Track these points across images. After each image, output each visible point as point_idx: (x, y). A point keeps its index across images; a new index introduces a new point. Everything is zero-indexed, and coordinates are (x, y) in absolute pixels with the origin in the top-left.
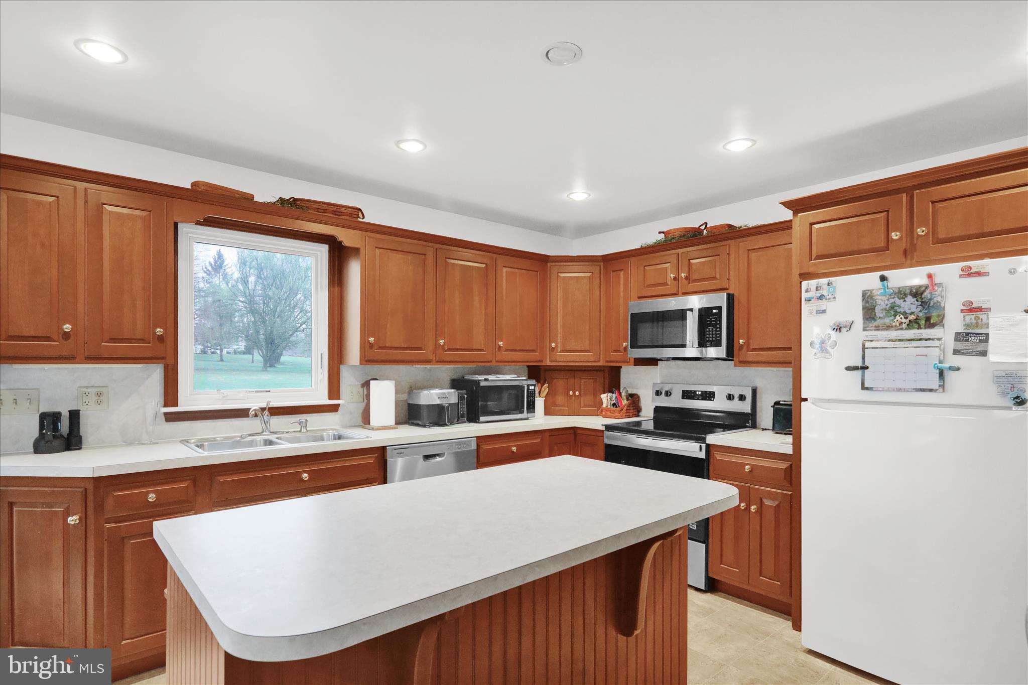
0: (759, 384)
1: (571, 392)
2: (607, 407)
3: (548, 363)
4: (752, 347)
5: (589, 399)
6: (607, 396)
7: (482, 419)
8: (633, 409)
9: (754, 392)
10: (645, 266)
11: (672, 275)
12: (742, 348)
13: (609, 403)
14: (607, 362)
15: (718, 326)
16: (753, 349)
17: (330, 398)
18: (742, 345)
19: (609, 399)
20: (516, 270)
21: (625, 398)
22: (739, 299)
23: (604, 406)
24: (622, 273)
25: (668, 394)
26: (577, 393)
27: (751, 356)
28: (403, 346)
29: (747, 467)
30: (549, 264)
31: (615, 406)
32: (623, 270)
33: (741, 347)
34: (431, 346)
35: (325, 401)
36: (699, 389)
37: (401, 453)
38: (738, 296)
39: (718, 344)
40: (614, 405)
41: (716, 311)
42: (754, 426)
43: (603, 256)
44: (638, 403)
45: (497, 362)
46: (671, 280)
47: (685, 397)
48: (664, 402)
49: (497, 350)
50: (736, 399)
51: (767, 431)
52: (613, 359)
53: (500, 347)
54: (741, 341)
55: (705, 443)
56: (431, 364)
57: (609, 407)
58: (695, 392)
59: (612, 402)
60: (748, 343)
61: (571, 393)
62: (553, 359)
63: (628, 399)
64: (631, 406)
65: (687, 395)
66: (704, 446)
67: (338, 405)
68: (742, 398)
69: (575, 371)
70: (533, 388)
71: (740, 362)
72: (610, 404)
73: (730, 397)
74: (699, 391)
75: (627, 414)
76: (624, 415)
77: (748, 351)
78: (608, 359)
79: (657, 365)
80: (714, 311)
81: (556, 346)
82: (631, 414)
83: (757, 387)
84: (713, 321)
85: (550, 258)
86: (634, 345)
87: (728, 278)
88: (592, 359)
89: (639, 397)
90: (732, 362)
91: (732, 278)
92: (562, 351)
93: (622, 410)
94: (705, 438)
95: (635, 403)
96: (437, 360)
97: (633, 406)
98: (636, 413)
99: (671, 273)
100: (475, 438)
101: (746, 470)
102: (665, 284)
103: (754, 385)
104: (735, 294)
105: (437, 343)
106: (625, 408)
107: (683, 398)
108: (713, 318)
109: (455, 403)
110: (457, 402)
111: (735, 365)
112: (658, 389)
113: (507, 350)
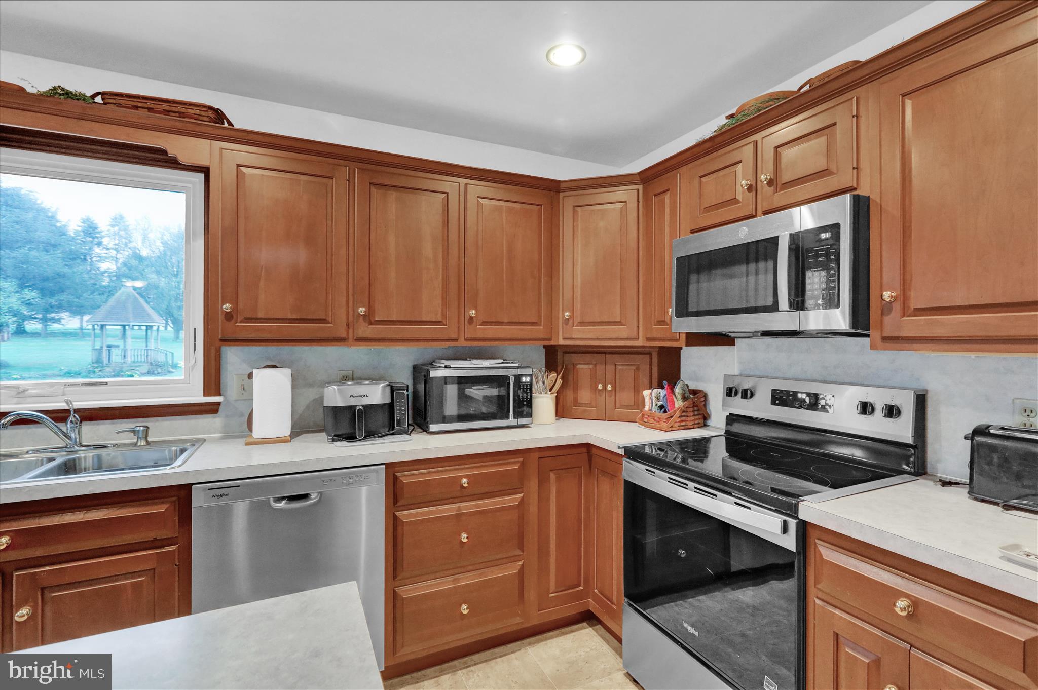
0: (933, 384)
1: (600, 385)
2: (651, 410)
3: (561, 342)
4: (914, 304)
5: (626, 396)
6: (651, 394)
7: (433, 427)
8: (694, 415)
9: (921, 401)
10: (701, 177)
11: (744, 182)
12: (890, 310)
13: (654, 404)
14: (648, 339)
15: (833, 265)
16: (916, 309)
17: (206, 393)
18: (890, 303)
19: (654, 399)
20: (502, 203)
21: (679, 397)
22: (881, 206)
23: (647, 408)
24: (667, 197)
25: (747, 394)
26: (609, 387)
27: (913, 326)
28: (290, 316)
29: (901, 603)
30: (562, 195)
31: (663, 410)
32: (668, 190)
33: (886, 308)
34: (341, 315)
35: (198, 397)
36: (803, 390)
37: (222, 496)
38: (878, 200)
39: (832, 301)
40: (662, 407)
41: (828, 235)
42: (921, 470)
43: (640, 173)
44: (705, 406)
45: (467, 340)
46: (743, 193)
47: (777, 402)
48: (741, 407)
49: (466, 322)
50: (879, 413)
51: (953, 489)
52: (655, 335)
53: (471, 318)
54: (887, 295)
55: (796, 518)
56: (346, 343)
57: (654, 410)
58: (795, 394)
59: (660, 403)
60: (904, 297)
61: (600, 387)
62: (567, 336)
63: (684, 398)
64: (691, 409)
65: (781, 398)
66: (792, 523)
67: (218, 404)
68: (892, 412)
69: (605, 353)
70: (528, 379)
71: (885, 339)
72: (656, 405)
73: (866, 408)
74: (802, 393)
75: (684, 423)
76: (676, 425)
77: (904, 316)
78: (649, 336)
79: (734, 345)
80: (823, 236)
81: (572, 316)
82: (690, 424)
83: (927, 391)
84: (821, 256)
85: (563, 186)
86: (683, 311)
87: (855, 165)
88: (625, 335)
89: (705, 396)
90: (867, 340)
91: (865, 164)
92: (582, 323)
93: (672, 417)
94: (796, 506)
95: (697, 406)
96: (355, 338)
97: (694, 411)
98: (702, 421)
99: (743, 179)
100: (384, 466)
101: (898, 610)
102: (734, 201)
103: (921, 385)
104: (871, 197)
105: (356, 314)
106: (678, 414)
107: (773, 403)
108: (821, 250)
109: (384, 405)
110: (389, 401)
111: (873, 347)
112: (731, 386)
113: (484, 323)
